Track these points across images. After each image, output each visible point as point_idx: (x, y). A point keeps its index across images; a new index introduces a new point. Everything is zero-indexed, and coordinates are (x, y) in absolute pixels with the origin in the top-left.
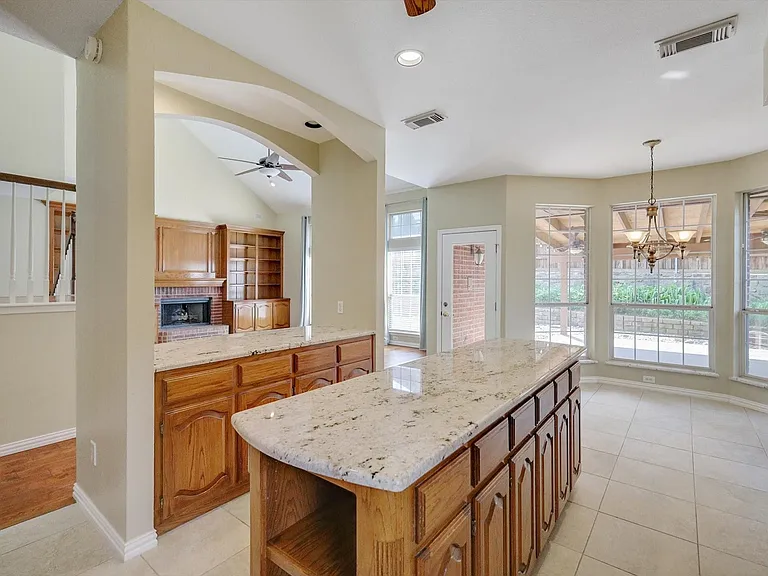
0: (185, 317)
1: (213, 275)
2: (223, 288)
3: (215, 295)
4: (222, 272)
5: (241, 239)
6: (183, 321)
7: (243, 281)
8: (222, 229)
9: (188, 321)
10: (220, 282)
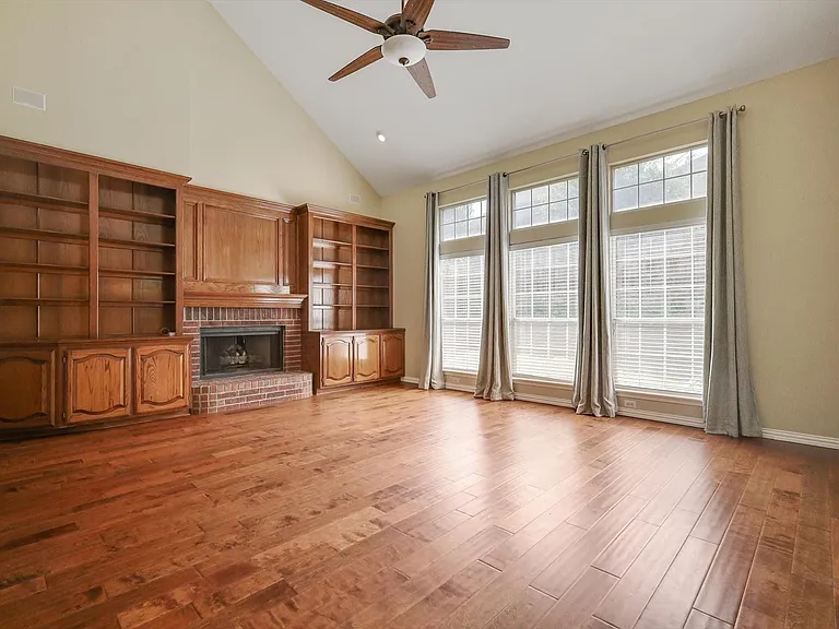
0: (241, 359)
1: (286, 290)
2: (302, 312)
3: (288, 321)
4: (300, 285)
5: (330, 231)
6: (239, 366)
7: (332, 302)
8: (300, 213)
9: (246, 365)
10: (297, 301)
